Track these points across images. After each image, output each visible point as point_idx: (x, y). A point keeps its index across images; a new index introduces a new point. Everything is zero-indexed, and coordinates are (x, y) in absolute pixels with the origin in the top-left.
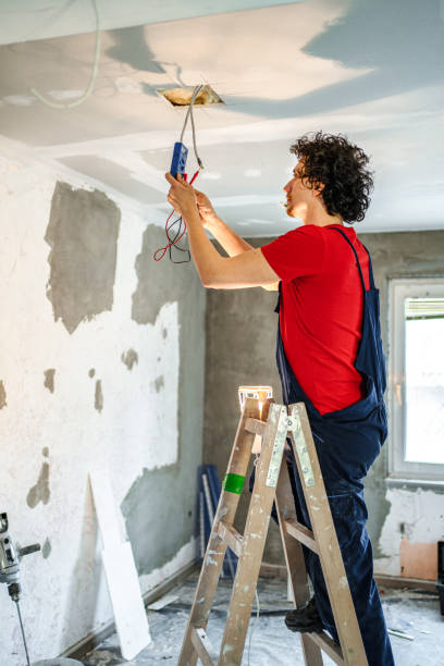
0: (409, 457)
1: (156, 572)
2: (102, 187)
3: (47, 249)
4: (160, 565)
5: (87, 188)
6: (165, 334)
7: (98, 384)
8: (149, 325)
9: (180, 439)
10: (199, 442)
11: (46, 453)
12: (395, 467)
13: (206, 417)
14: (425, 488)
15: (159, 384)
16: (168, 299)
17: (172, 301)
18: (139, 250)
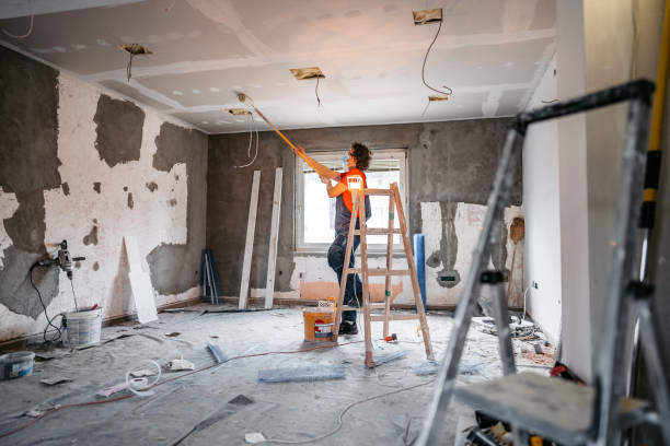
0: (306, 241)
1: (172, 296)
2: (132, 100)
3: (95, 126)
4: (175, 293)
5: (122, 99)
6: (177, 178)
7: (130, 196)
8: (165, 172)
9: (188, 234)
10: (204, 236)
11: (95, 221)
12: (299, 245)
13: (208, 225)
14: (311, 255)
15: (173, 203)
16: (179, 160)
17: (182, 162)
18: (158, 133)
